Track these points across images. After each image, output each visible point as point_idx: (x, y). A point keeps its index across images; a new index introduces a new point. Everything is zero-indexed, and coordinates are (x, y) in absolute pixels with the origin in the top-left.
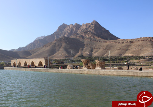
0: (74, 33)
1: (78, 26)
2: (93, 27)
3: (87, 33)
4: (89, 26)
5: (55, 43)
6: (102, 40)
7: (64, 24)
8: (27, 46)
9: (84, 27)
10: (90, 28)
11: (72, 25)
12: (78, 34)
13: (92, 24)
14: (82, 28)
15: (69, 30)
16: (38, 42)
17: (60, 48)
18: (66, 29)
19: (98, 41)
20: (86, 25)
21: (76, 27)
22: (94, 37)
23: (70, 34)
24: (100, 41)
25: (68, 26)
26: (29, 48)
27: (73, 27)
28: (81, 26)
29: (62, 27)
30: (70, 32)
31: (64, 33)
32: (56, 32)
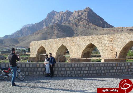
0: (65, 20)
1: (69, 14)
2: (86, 14)
3: (80, 20)
4: (82, 14)
5: (47, 31)
6: (98, 28)
7: (54, 11)
8: (13, 34)
9: (76, 14)
10: (82, 15)
11: (62, 12)
12: (69, 21)
13: (85, 11)
14: (73, 15)
15: (60, 18)
16: (26, 30)
17: (52, 35)
18: (56, 16)
19: (93, 29)
20: (78, 12)
21: (67, 15)
22: (88, 25)
23: (61, 21)
24: (95, 29)
25: (58, 13)
26: (16, 36)
27: (64, 14)
28: (72, 13)
29: (52, 15)
30: (60, 19)
31: (53, 21)
32: (45, 20)
